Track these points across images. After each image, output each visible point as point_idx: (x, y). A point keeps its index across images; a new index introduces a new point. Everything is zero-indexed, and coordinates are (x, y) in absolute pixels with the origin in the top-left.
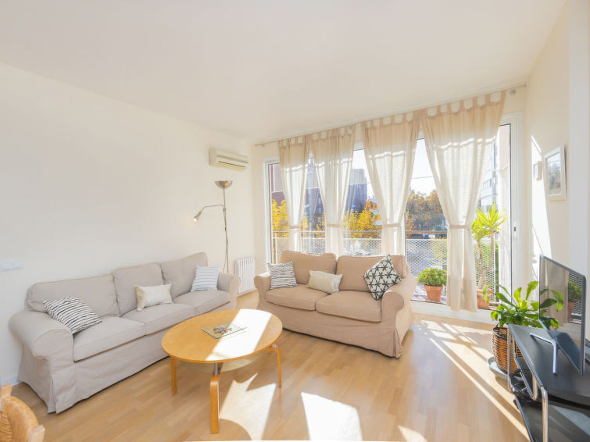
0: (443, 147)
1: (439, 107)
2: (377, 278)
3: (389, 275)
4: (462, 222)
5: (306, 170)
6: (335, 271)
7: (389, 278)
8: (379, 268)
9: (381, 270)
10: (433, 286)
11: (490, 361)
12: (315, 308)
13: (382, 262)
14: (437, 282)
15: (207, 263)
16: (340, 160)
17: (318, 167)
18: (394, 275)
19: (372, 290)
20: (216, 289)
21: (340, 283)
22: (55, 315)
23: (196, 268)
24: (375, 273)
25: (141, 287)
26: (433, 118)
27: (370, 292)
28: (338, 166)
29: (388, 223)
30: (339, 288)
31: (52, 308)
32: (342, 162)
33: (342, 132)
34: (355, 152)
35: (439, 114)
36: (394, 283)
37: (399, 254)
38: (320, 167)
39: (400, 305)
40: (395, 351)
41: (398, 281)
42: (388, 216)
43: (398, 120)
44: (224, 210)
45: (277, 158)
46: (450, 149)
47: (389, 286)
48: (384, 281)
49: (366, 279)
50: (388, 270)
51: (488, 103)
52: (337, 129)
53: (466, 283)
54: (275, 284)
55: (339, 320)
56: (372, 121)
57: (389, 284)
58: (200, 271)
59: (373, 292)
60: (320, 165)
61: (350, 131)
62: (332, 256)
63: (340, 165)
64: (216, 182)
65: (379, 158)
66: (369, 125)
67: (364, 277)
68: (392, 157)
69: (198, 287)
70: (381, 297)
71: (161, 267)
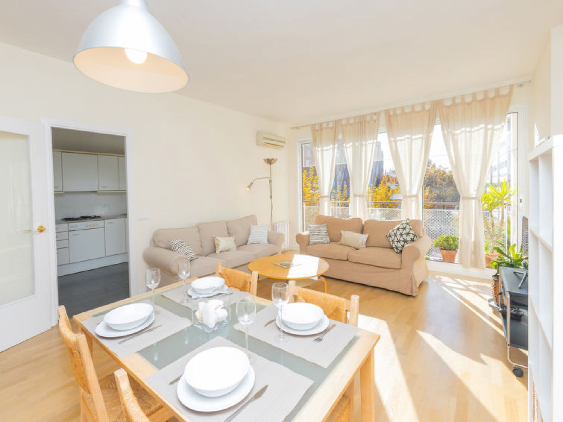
0: (457, 132)
1: (454, 99)
2: (398, 236)
3: (408, 234)
4: (473, 194)
5: (336, 149)
6: (362, 232)
7: (408, 236)
8: (400, 229)
9: (401, 230)
10: (448, 250)
11: (490, 301)
12: (348, 258)
13: (402, 225)
14: (452, 246)
15: (257, 223)
16: (366, 142)
17: (346, 147)
18: (412, 234)
19: (394, 246)
20: (267, 243)
21: (367, 241)
22: (176, 250)
23: (250, 227)
24: (396, 233)
25: (218, 238)
26: (449, 107)
27: (392, 248)
28: (364, 147)
29: (408, 194)
30: (366, 245)
31: (174, 244)
32: (367, 143)
33: (368, 119)
34: (379, 135)
35: (454, 104)
36: (412, 240)
37: (417, 219)
38: (348, 147)
39: (417, 256)
40: (412, 291)
41: (415, 238)
42: (408, 189)
43: (418, 108)
44: (270, 181)
45: (310, 139)
46: (463, 134)
47: (408, 242)
48: (404, 239)
49: (389, 238)
50: (407, 230)
51: (498, 95)
52: (363, 116)
53: (476, 245)
54: (313, 240)
55: (367, 267)
56: (394, 110)
57: (408, 241)
58: (253, 229)
59: (395, 247)
60: (348, 145)
61: (375, 118)
62: (359, 220)
63: (366, 145)
64: (265, 160)
65: (401, 140)
66: (392, 113)
67: (387, 236)
68: (412, 140)
69: (252, 241)
70: (401, 251)
71: (226, 223)
